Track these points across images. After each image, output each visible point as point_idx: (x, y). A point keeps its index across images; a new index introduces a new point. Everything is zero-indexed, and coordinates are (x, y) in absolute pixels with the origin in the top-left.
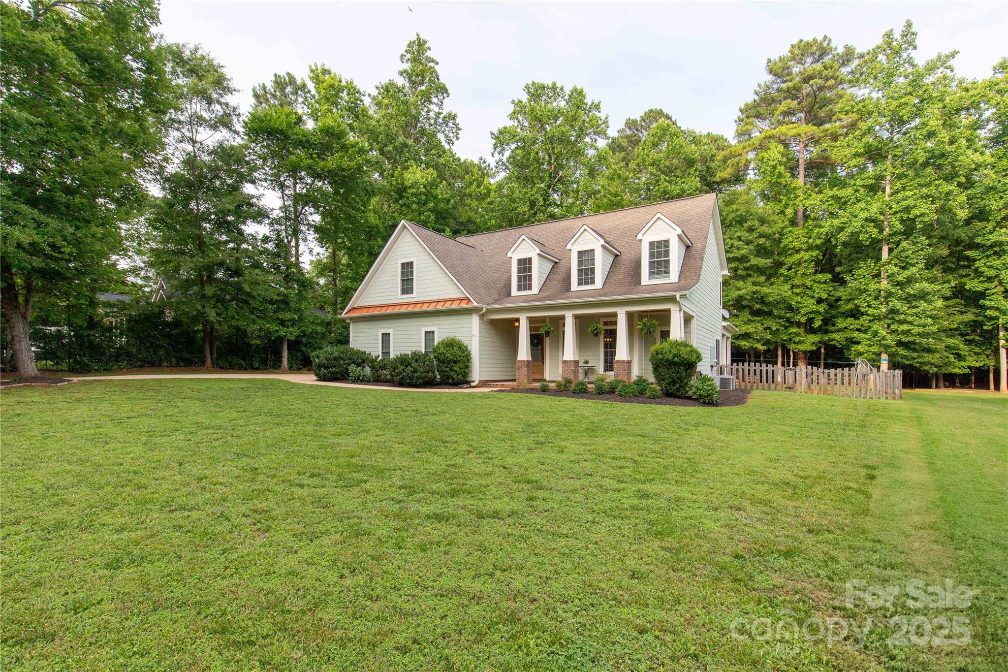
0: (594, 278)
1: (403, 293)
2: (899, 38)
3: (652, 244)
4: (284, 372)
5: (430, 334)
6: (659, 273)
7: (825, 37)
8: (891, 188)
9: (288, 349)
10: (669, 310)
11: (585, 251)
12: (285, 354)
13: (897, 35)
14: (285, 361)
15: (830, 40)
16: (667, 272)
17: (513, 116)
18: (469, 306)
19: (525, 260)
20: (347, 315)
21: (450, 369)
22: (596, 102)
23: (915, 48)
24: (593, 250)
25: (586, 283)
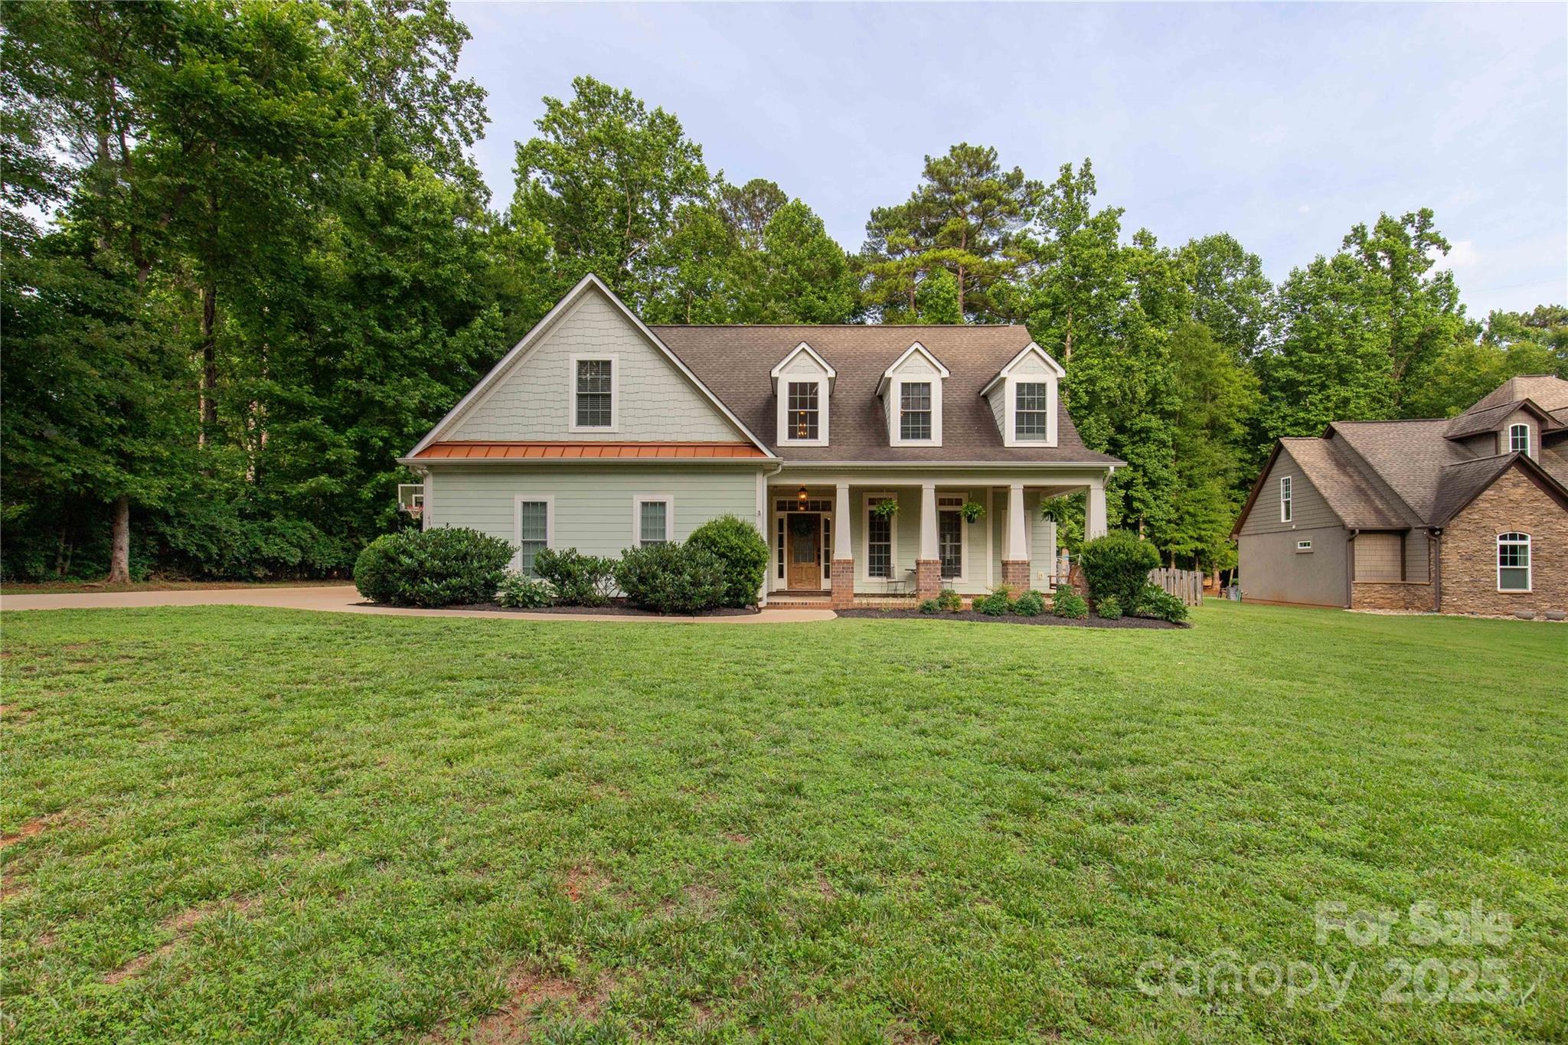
0: (929, 429)
1: (582, 420)
2: (1077, 176)
3: (1020, 386)
4: (121, 587)
5: (654, 511)
6: (1030, 430)
7: (992, 149)
8: (1072, 353)
9: (131, 528)
10: (1088, 488)
11: (915, 385)
12: (124, 540)
13: (1075, 172)
14: (123, 558)
15: (996, 155)
16: (1043, 431)
17: (545, 126)
18: (757, 459)
19: (803, 385)
20: (425, 459)
21: (746, 577)
22: (695, 144)
23: (1094, 192)
24: (928, 385)
25: (916, 436)
